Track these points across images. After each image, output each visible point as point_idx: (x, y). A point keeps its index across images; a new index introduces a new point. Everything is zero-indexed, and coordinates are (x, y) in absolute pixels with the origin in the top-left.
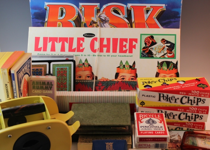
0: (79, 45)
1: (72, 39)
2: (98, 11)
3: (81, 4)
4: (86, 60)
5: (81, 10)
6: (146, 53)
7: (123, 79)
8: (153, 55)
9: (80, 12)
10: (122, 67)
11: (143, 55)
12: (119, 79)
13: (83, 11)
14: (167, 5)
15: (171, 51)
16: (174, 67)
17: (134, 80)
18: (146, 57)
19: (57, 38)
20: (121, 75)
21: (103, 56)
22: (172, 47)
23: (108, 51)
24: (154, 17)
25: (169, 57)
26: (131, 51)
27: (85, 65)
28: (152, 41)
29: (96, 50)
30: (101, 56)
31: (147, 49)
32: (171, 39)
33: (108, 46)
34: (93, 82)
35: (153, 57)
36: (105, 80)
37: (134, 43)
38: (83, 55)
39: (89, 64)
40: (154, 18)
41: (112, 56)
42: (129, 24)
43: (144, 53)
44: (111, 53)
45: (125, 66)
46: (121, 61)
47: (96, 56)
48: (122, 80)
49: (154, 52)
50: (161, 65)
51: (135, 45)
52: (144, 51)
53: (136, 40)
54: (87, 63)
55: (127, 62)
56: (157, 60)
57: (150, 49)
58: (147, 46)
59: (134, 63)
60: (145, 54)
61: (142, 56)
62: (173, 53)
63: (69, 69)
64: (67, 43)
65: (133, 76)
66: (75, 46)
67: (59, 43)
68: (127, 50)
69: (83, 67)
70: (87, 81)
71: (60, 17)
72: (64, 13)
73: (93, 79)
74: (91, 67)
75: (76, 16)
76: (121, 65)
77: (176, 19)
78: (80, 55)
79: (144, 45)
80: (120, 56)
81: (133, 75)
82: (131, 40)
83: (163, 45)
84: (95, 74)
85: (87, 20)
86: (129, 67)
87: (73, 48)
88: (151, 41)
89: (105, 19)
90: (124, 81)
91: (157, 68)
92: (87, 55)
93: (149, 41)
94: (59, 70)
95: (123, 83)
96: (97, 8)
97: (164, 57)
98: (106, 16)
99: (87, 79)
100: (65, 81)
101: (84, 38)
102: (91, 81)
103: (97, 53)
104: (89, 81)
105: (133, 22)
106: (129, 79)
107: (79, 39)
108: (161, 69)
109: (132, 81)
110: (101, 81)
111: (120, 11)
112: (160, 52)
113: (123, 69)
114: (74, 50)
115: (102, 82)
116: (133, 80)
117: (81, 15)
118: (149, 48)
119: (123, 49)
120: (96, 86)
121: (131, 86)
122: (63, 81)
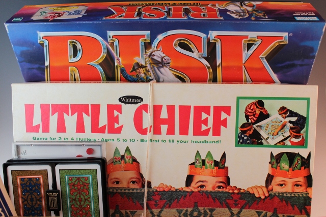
0: (112, 119)
1: (96, 108)
2: (148, 45)
3: (111, 33)
4: (128, 150)
5: (112, 45)
6: (247, 135)
7: (202, 186)
8: (262, 139)
9: (110, 48)
10: (198, 163)
11: (241, 141)
12: (194, 187)
13: (116, 46)
14: (291, 35)
15: (299, 132)
16: (302, 166)
17: (224, 189)
18: (248, 143)
19: (67, 106)
20: (197, 178)
21: (160, 141)
22: (300, 125)
23: (171, 131)
24: (261, 56)
25: (294, 145)
26: (217, 133)
27: (125, 160)
28: (261, 112)
29: (147, 128)
30: (156, 141)
31: (249, 127)
32: (299, 108)
33: (170, 122)
34: (144, 193)
35: (261, 143)
36: (166, 190)
37: (224, 116)
38: (121, 140)
39: (133, 157)
40: (261, 58)
41: (178, 142)
42: (211, 69)
43: (243, 136)
44: (177, 135)
45: (206, 162)
46: (198, 151)
47: (146, 141)
48: (199, 189)
49: (263, 133)
50: (277, 160)
51: (226, 119)
52: (243, 132)
53: (227, 110)
54: (129, 155)
55: (209, 154)
56: (269, 150)
57: (257, 128)
58: (250, 121)
59: (224, 156)
60: (245, 138)
61: (239, 141)
62: (301, 137)
63: (93, 180)
64: (89, 116)
65: (221, 181)
66: (103, 121)
67: (72, 115)
68: (209, 129)
69: (123, 162)
70: (131, 191)
71: (73, 58)
72: (80, 50)
73: (143, 186)
74: (138, 163)
75: (103, 56)
76: (197, 160)
77: (306, 61)
78: (115, 140)
79: (243, 120)
80: (196, 142)
81: (221, 179)
82: (218, 110)
83: (283, 120)
84: (147, 178)
85: (125, 62)
86: (213, 164)
87: (100, 126)
88: (258, 112)
89: (162, 60)
90: (203, 191)
91: (269, 166)
92: (129, 140)
93: (255, 112)
94: (74, 181)
95: (202, 194)
96: (145, 40)
97: (284, 144)
98: (163, 55)
99: (132, 186)
100: (86, 204)
101: (121, 106)
102: (139, 191)
103: (149, 136)
104: (135, 191)
105: (218, 64)
106: (213, 188)
107: (111, 108)
108: (276, 168)
109: (218, 191)
110: (158, 190)
111: (192, 46)
112: (275, 134)
113: (202, 168)
114: (102, 130)
115: (160, 193)
116: (220, 190)
117: (114, 53)
118: (254, 126)
119: (200, 127)
120: (148, 200)
121: (217, 201)
122: (82, 203)
